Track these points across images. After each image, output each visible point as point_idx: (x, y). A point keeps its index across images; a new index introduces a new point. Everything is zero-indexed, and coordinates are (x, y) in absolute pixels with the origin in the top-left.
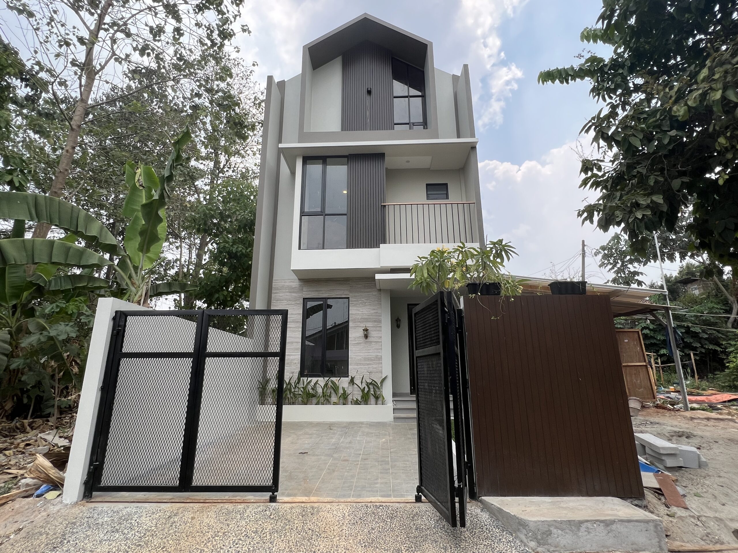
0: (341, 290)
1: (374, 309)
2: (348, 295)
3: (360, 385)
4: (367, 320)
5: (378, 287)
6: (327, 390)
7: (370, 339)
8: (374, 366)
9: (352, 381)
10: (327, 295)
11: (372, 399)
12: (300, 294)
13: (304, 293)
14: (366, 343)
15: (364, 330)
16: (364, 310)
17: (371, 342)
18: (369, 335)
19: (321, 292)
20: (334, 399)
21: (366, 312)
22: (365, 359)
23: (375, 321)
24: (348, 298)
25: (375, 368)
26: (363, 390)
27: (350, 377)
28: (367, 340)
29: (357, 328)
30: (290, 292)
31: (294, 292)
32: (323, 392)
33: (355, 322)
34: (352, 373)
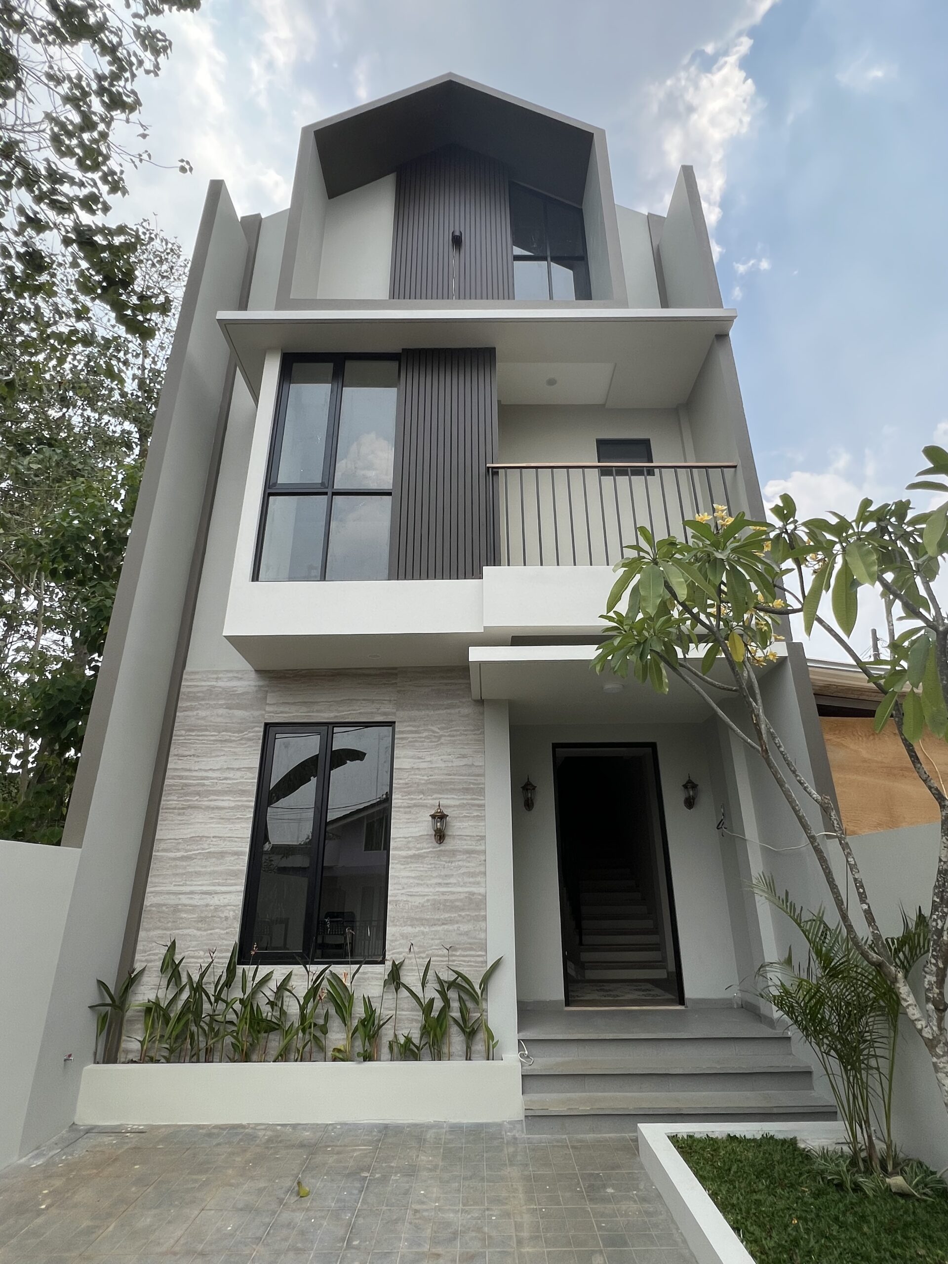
0: (373, 701)
1: (464, 756)
2: (394, 714)
3: (417, 990)
4: (442, 787)
5: (475, 693)
6: (315, 1007)
7: (450, 844)
8: (464, 928)
9: (394, 978)
10: (332, 715)
11: (456, 1039)
12: (256, 713)
13: (268, 708)
14: (439, 855)
15: (433, 816)
16: (434, 758)
17: (454, 853)
18: (449, 832)
19: (316, 708)
20: (337, 1037)
21: (443, 765)
22: (437, 906)
23: (466, 790)
24: (391, 724)
25: (466, 933)
26: (427, 1008)
27: (389, 964)
28: (442, 847)
29: (414, 810)
30: (229, 707)
31: (239, 707)
32: (303, 1017)
33: (409, 793)
34: (395, 950)
